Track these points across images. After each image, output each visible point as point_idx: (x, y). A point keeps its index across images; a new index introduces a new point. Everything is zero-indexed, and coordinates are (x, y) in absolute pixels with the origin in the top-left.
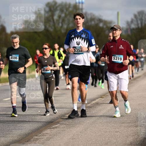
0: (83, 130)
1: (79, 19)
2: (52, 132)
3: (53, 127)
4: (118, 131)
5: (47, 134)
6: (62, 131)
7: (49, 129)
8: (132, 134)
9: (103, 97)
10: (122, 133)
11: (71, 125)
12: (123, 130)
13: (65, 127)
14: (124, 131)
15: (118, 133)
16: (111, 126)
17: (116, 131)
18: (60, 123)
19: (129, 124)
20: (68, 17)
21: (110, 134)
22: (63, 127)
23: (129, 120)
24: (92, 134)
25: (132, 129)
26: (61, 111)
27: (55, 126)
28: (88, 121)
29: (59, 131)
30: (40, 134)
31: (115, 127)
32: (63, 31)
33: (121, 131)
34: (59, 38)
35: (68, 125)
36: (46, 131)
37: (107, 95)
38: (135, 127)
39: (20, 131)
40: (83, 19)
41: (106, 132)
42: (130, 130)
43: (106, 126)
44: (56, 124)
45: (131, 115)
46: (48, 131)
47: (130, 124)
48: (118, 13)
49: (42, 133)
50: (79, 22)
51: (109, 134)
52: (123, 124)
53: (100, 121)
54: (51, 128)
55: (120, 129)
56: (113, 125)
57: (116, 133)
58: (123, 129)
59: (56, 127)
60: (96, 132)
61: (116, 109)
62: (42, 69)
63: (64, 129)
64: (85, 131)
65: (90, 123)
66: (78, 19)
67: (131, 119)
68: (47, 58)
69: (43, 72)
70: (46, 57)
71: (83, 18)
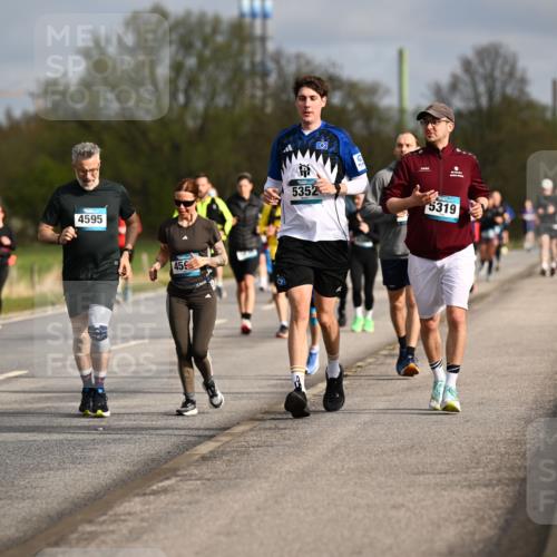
1: (312, 98)
8: (456, 514)
19: (443, 476)
21: (371, 516)
25: (455, 494)
40: (324, 99)
43: (356, 483)
45: (451, 443)
47: (449, 477)
50: (310, 110)
52: (421, 478)
55: (410, 496)
57: (393, 513)
58: (422, 496)
62: (173, 263)
66: (309, 99)
68: (189, 227)
69: (175, 272)
70: (185, 224)
71: (322, 96)
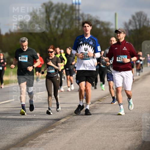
0: (79, 135)
2: (48, 137)
3: (49, 131)
4: (116, 136)
5: (43, 138)
6: (59, 135)
7: (45, 133)
8: (130, 138)
9: (100, 100)
10: (120, 137)
11: (67, 130)
12: (120, 135)
13: (61, 132)
14: (122, 135)
15: (116, 137)
16: (108, 130)
17: (113, 135)
18: (56, 127)
19: (127, 128)
20: (65, 18)
21: (108, 138)
22: (59, 132)
23: (127, 125)
24: (89, 138)
25: (130, 133)
26: (57, 114)
27: (51, 130)
28: (85, 125)
29: (55, 135)
30: (36, 138)
31: (112, 131)
32: (59, 33)
33: (118, 136)
34: (55, 39)
35: (64, 129)
36: (42, 135)
37: (105, 98)
38: (133, 132)
39: (15, 135)
41: (103, 136)
42: (128, 134)
44: (53, 129)
45: (129, 119)
46: (44, 135)
47: (129, 128)
48: (116, 14)
49: (37, 138)
51: (106, 138)
52: (121, 128)
53: (98, 125)
54: (47, 133)
55: (118, 133)
56: (111, 129)
57: (113, 138)
58: (121, 133)
59: (52, 132)
60: (93, 136)
61: (120, 107)
63: (61, 133)
64: (82, 135)
65: (87, 128)
66: (87, 27)
67: (129, 123)
70: (51, 58)
71: (90, 26)
